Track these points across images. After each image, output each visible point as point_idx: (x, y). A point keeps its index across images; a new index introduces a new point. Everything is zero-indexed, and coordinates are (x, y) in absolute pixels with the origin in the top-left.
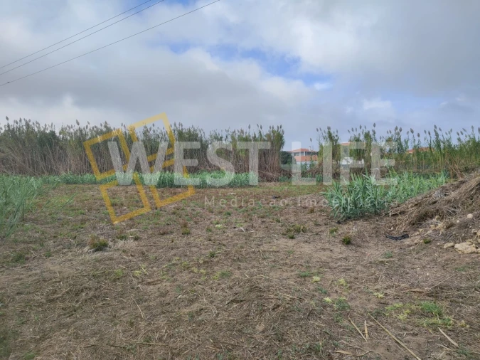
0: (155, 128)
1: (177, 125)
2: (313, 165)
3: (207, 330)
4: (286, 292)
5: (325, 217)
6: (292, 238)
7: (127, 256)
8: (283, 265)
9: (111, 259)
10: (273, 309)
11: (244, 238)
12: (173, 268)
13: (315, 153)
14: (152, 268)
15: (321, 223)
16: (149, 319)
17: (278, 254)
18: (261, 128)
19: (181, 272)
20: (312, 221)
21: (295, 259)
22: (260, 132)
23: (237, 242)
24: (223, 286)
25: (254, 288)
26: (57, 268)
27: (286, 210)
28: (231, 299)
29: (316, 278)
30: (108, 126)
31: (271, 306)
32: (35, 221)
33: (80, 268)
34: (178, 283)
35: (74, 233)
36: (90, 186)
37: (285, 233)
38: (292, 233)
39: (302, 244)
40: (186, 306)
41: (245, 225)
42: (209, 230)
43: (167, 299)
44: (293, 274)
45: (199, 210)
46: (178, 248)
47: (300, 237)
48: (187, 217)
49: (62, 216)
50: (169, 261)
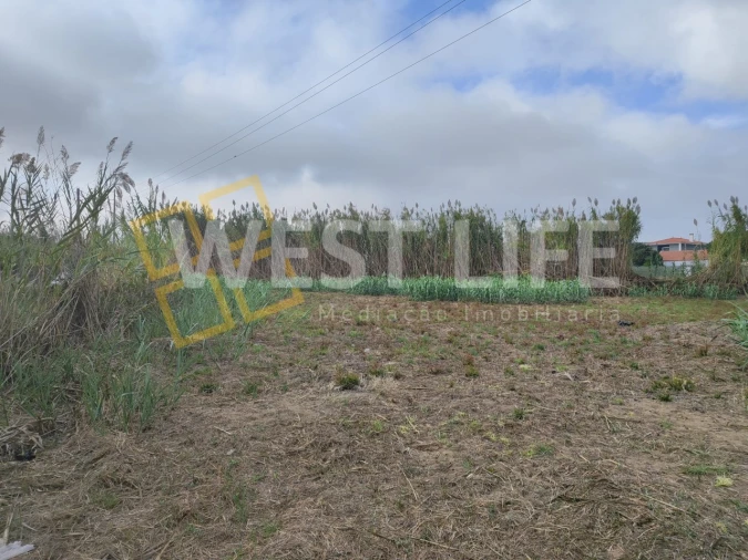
0: (419, 210)
1: (453, 205)
2: (699, 268)
3: (519, 539)
4: (664, 498)
5: (733, 367)
6: (666, 399)
7: (388, 401)
8: (651, 447)
9: (366, 404)
10: (640, 525)
11: (572, 392)
12: (456, 428)
13: (702, 246)
14: (424, 424)
15: (724, 378)
16: (425, 503)
17: (639, 425)
18: (596, 203)
19: (469, 437)
20: (703, 371)
21: (675, 439)
22: (594, 212)
23: (560, 397)
24: (543, 469)
25: (599, 481)
26: (296, 409)
27: (649, 349)
28: (558, 494)
29: (724, 480)
30: (354, 209)
31: (635, 518)
32: (265, 340)
33: (326, 412)
34: (465, 453)
35: (314, 362)
36: (329, 294)
37: (650, 389)
38: (665, 391)
39: (687, 413)
40: (482, 493)
41: (572, 368)
42: (509, 372)
43: (451, 477)
44: (672, 465)
45: (489, 338)
46: (461, 398)
47: (680, 400)
48: (471, 349)
49: (297, 336)
50: (450, 416)
